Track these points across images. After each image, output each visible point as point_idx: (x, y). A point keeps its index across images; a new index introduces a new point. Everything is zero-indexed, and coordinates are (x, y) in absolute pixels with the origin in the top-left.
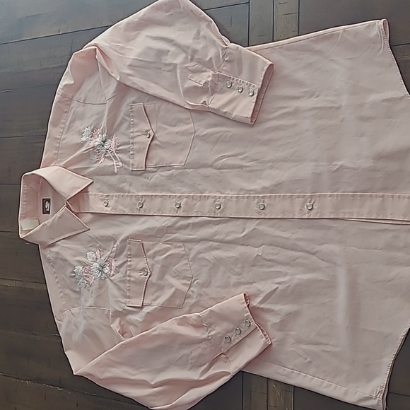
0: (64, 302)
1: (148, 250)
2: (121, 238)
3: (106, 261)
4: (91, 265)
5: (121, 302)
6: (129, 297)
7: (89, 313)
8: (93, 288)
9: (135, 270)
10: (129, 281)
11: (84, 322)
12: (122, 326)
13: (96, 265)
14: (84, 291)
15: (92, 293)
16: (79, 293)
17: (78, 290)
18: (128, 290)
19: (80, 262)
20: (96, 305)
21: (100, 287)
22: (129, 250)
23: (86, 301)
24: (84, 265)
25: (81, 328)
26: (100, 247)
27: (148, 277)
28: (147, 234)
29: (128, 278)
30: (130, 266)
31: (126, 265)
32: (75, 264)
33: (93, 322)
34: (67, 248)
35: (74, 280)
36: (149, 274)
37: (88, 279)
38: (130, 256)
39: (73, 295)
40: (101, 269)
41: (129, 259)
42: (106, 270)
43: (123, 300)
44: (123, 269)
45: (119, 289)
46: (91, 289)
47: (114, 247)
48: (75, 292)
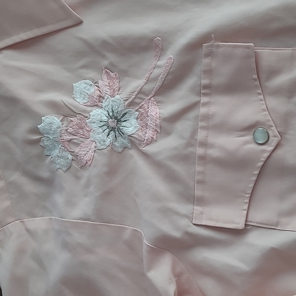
0: (7, 203)
1: (274, 72)
2: (183, 40)
3: (132, 104)
4: (84, 115)
5: (177, 214)
6: (200, 201)
7: (78, 237)
8: (91, 173)
9: (222, 127)
10: (203, 158)
11: (63, 257)
12: (178, 276)
13: (99, 114)
14: (65, 179)
15: (87, 185)
16: (49, 182)
17: (45, 174)
18: (200, 182)
19: (55, 107)
20: (100, 216)
21: (112, 171)
22: (208, 72)
23: (70, 203)
24: (66, 112)
25: (56, 270)
26: (111, 68)
27: (268, 148)
28: (275, 25)
29: (200, 151)
30: (206, 117)
31: (192, 114)
32: (40, 109)
33: (91, 258)
34: (20, 69)
35: (35, 150)
36: (274, 141)
37: (77, 150)
38: (208, 90)
39: (30, 187)
40: (112, 123)
41: (204, 99)
42: (131, 127)
43: (184, 208)
44: (183, 126)
45: (170, 177)
46: (85, 174)
47: (161, 65)
48: (37, 179)
